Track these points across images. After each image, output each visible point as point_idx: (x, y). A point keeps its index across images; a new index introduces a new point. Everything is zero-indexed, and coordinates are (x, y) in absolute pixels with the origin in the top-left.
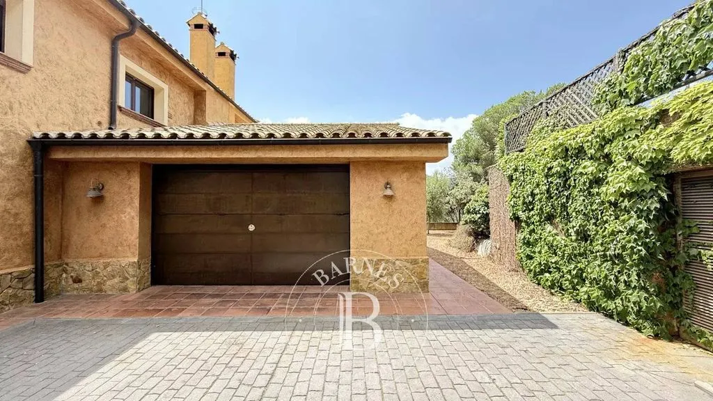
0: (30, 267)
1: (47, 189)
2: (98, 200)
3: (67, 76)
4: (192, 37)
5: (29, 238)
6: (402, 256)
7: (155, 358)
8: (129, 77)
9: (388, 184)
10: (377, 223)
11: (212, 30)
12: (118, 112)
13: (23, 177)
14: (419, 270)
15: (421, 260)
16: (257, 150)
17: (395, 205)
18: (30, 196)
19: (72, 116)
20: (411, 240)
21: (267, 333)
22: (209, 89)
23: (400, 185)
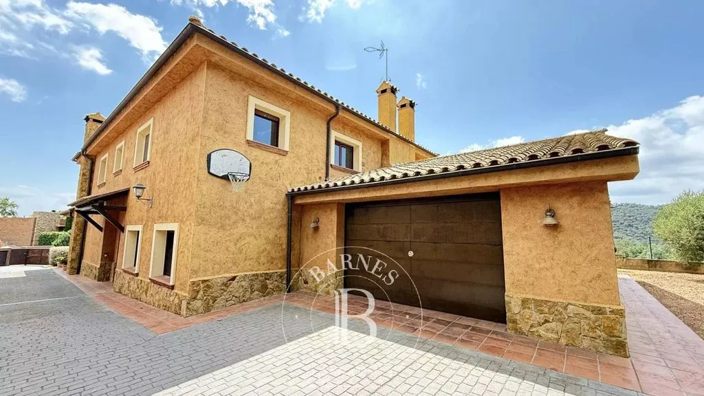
0: (285, 270)
1: (293, 222)
2: (316, 229)
3: (305, 152)
4: (379, 100)
5: (285, 252)
6: (578, 300)
7: (326, 342)
8: (337, 143)
9: (550, 210)
10: (538, 256)
11: (393, 91)
12: (330, 168)
13: (283, 216)
14: (607, 323)
15: (608, 310)
16: (408, 187)
17: (561, 237)
18: (286, 228)
19: (306, 175)
20: (590, 282)
21: (404, 348)
22: (391, 137)
23: (568, 212)
